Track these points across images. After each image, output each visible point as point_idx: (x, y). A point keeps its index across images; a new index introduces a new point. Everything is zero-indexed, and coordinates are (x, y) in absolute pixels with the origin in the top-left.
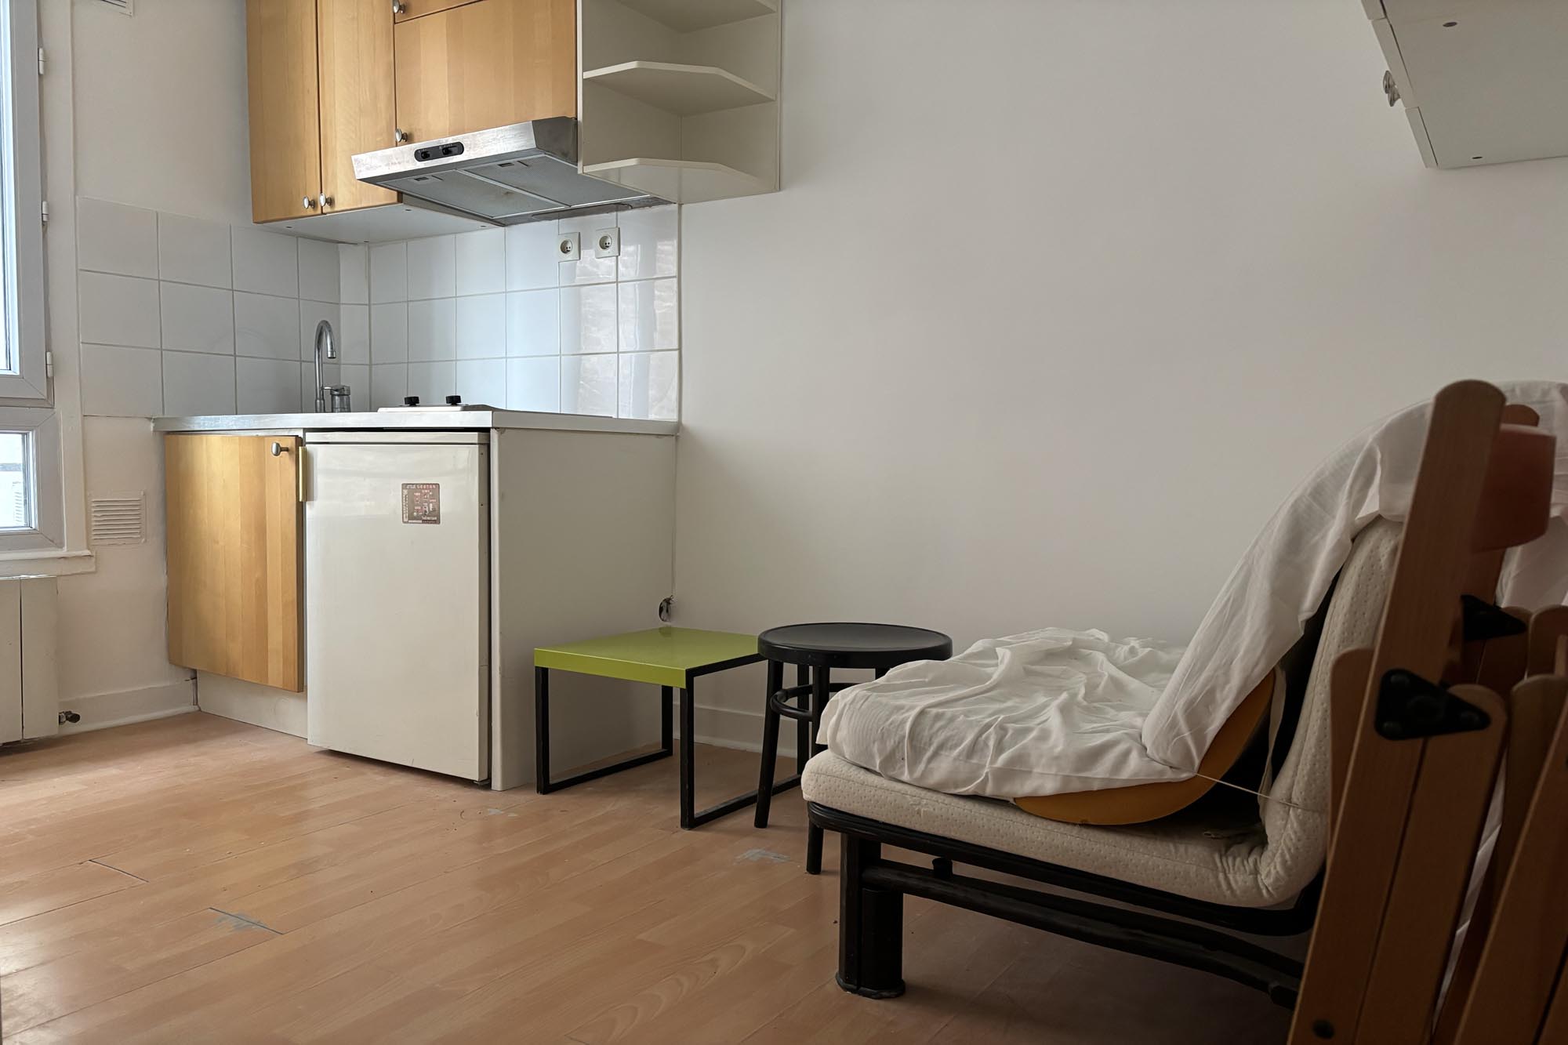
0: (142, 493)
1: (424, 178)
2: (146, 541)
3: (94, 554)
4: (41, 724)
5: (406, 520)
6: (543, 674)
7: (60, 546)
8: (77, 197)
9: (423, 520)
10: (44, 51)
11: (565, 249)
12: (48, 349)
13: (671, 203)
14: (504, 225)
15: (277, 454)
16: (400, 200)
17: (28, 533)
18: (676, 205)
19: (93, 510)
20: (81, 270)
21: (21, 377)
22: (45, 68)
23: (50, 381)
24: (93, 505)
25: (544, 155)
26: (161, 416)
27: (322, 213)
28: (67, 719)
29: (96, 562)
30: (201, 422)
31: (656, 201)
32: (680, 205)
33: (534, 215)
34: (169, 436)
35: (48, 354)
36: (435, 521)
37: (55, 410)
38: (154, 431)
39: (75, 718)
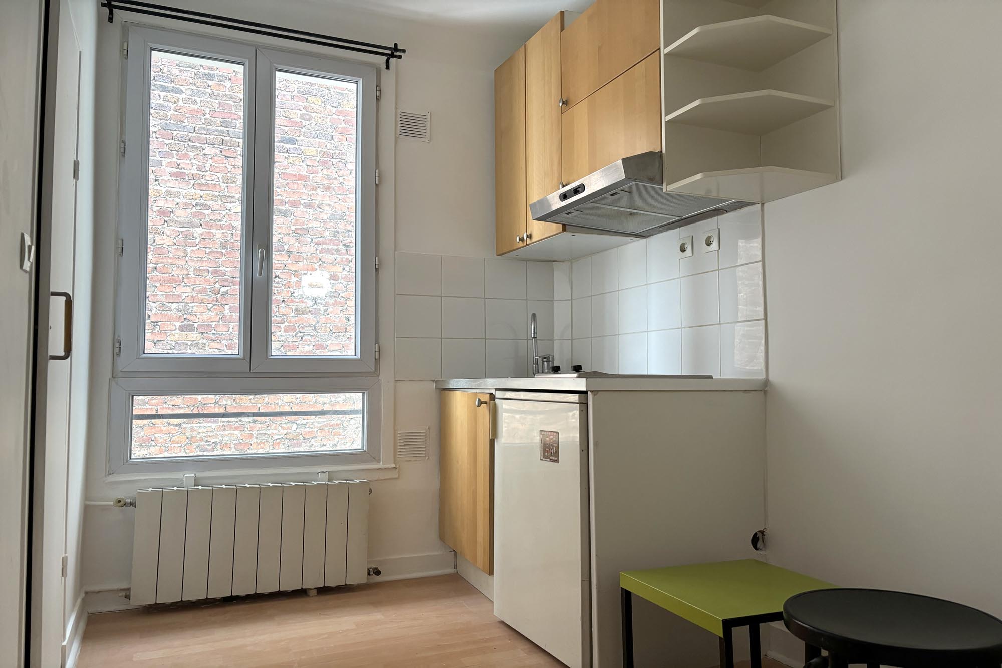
0: (428, 428)
1: (570, 213)
2: (428, 458)
3: (398, 467)
4: (358, 577)
5: (542, 458)
6: (627, 596)
7: (378, 461)
8: (396, 252)
9: (550, 459)
10: (379, 171)
11: (683, 250)
12: (377, 342)
13: (754, 204)
14: (645, 237)
15: (479, 406)
16: (564, 229)
17: (361, 453)
18: (760, 205)
19: (399, 438)
20: (397, 294)
21: (361, 360)
22: (380, 181)
23: (377, 361)
24: (399, 435)
25: (634, 183)
26: (440, 379)
27: (527, 245)
28: (374, 573)
29: (398, 471)
30: (454, 383)
31: (740, 205)
32: (763, 205)
33: (661, 227)
34: (444, 392)
35: (376, 345)
36: (556, 460)
37: (380, 378)
38: (436, 388)
39: (378, 573)
